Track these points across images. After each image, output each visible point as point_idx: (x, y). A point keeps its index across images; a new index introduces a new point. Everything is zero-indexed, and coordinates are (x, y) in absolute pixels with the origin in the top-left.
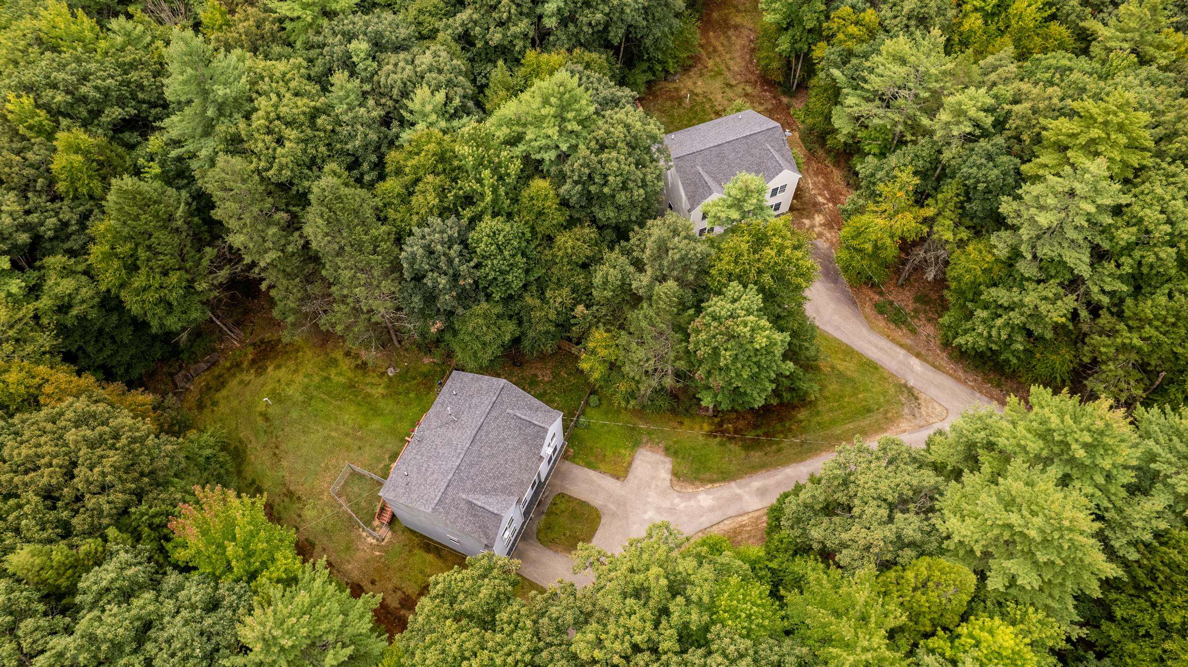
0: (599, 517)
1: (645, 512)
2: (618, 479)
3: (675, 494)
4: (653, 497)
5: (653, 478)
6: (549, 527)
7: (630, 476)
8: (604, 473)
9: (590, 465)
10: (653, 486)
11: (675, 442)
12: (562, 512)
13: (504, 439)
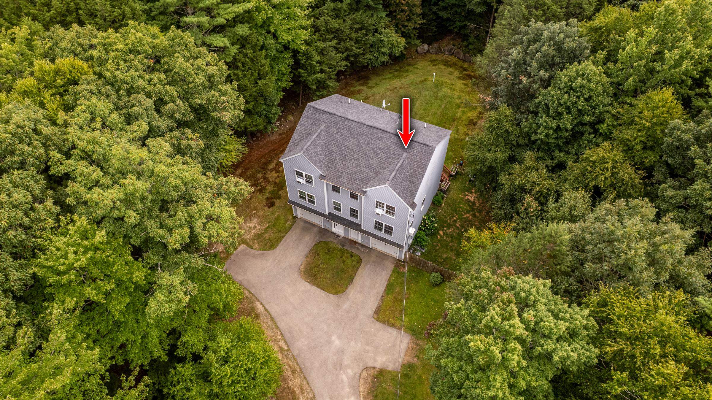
0: (337, 293)
1: (339, 338)
2: (376, 312)
3: (357, 371)
4: (356, 346)
5: (377, 348)
6: (330, 251)
7: (379, 325)
8: (382, 300)
9: (389, 288)
10: (367, 348)
11: (420, 377)
12: (344, 262)
13: (377, 155)
